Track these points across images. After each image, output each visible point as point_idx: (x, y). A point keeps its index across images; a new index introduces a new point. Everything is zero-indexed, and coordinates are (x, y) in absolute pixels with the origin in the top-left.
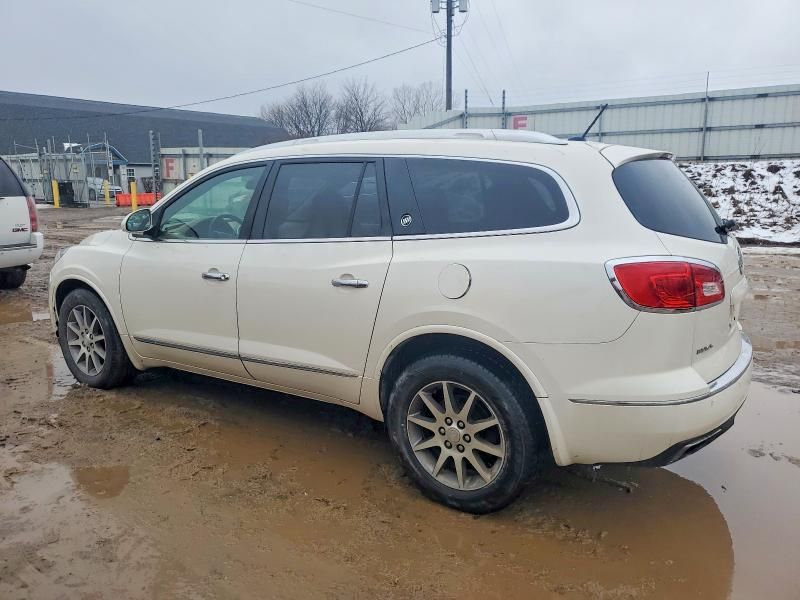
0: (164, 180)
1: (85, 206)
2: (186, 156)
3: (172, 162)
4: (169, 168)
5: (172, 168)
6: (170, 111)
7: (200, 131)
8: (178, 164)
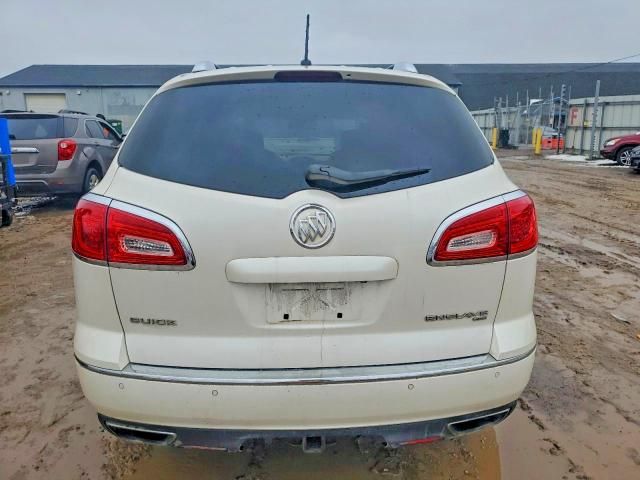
0: (569, 127)
1: (515, 148)
2: (588, 105)
3: (576, 111)
4: (574, 117)
5: (575, 117)
6: (610, 65)
7: (599, 82)
8: (580, 113)
